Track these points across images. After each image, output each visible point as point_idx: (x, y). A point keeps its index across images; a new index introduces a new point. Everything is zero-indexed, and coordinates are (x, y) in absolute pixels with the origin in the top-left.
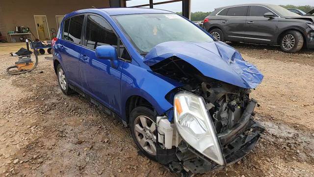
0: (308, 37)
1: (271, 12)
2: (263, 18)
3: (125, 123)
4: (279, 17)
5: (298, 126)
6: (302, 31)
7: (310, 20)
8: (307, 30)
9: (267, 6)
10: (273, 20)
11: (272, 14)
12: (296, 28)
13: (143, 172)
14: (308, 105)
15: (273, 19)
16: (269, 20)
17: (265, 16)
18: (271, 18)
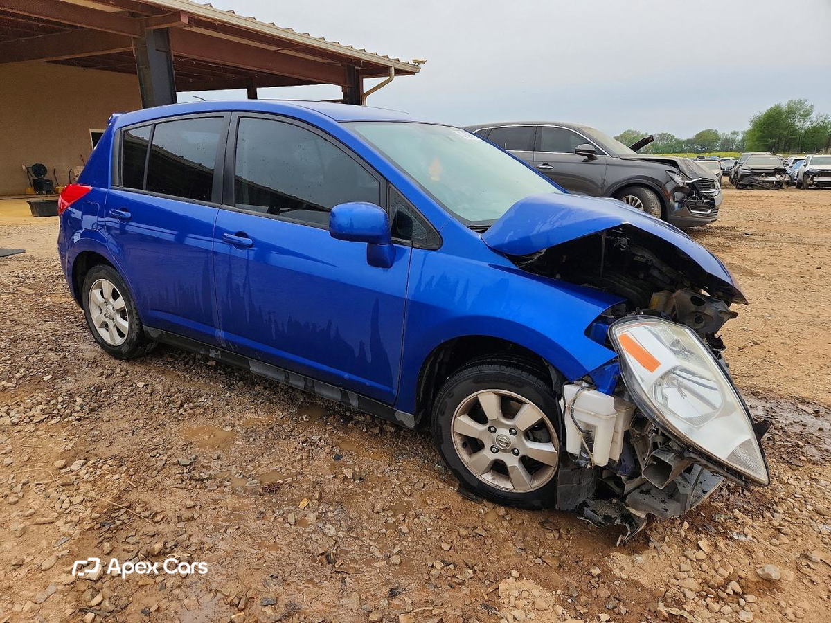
0: (671, 201)
1: (589, 143)
2: (572, 156)
3: (407, 419)
4: (608, 155)
5: (761, 391)
6: (658, 188)
7: (674, 163)
8: (669, 187)
9: (578, 130)
10: (594, 161)
11: (592, 148)
12: (646, 182)
13: (505, 540)
14: (746, 347)
15: (596, 159)
16: (585, 161)
17: (578, 152)
18: (590, 156)
